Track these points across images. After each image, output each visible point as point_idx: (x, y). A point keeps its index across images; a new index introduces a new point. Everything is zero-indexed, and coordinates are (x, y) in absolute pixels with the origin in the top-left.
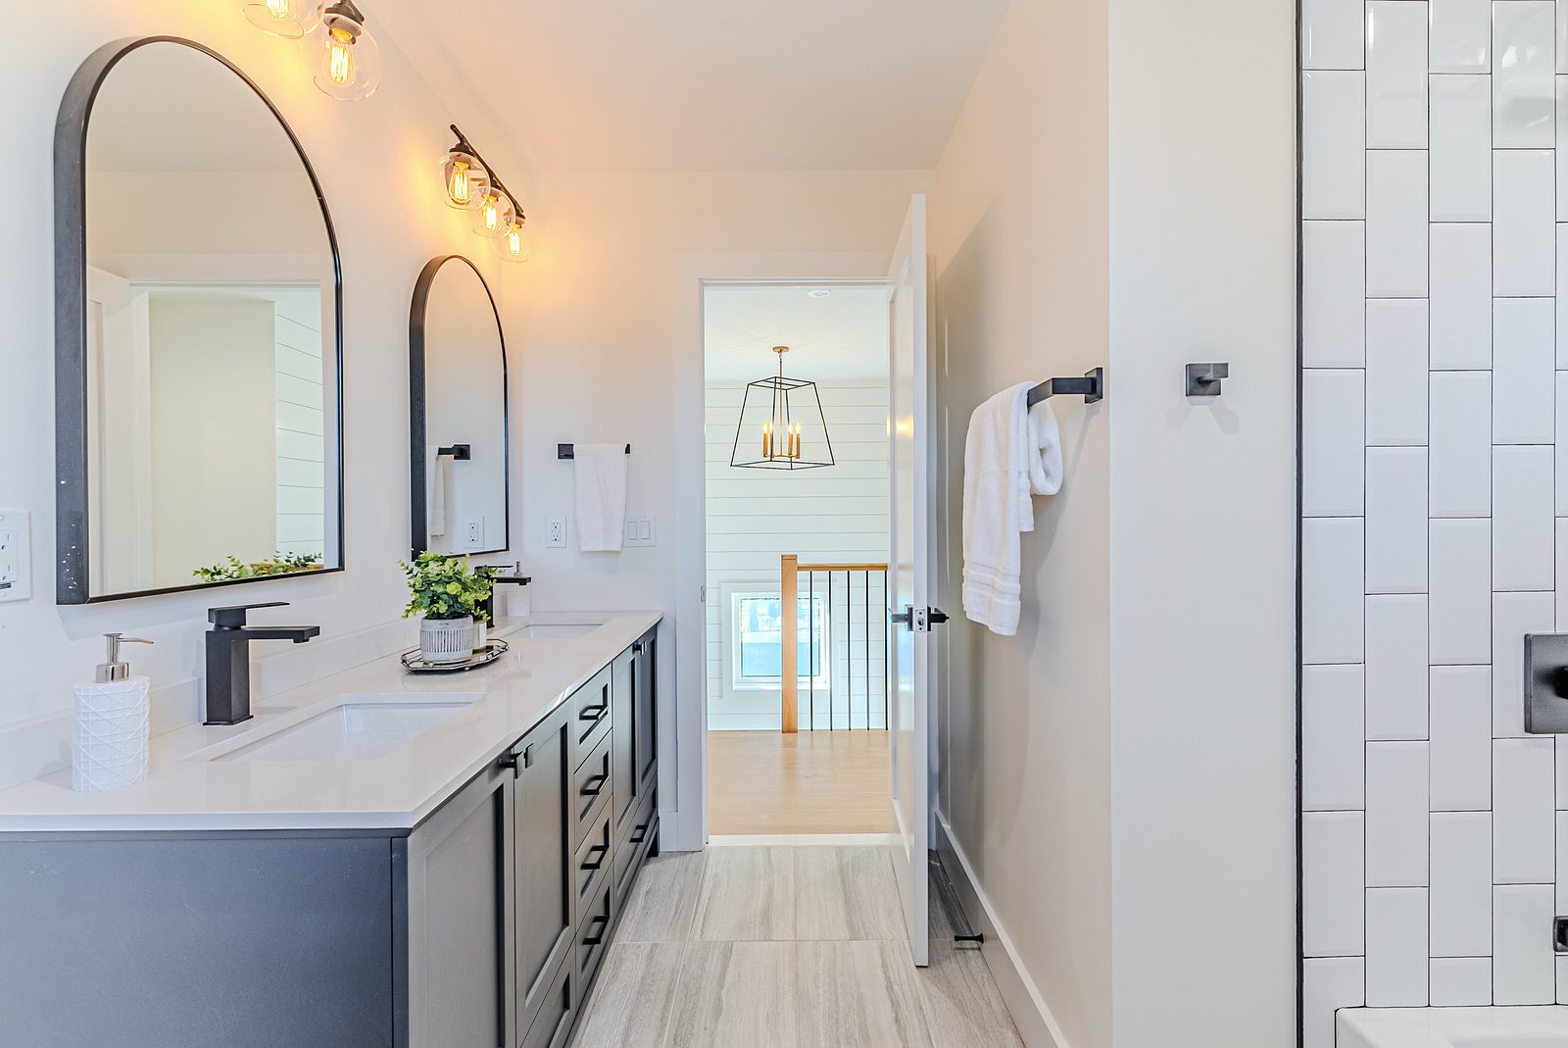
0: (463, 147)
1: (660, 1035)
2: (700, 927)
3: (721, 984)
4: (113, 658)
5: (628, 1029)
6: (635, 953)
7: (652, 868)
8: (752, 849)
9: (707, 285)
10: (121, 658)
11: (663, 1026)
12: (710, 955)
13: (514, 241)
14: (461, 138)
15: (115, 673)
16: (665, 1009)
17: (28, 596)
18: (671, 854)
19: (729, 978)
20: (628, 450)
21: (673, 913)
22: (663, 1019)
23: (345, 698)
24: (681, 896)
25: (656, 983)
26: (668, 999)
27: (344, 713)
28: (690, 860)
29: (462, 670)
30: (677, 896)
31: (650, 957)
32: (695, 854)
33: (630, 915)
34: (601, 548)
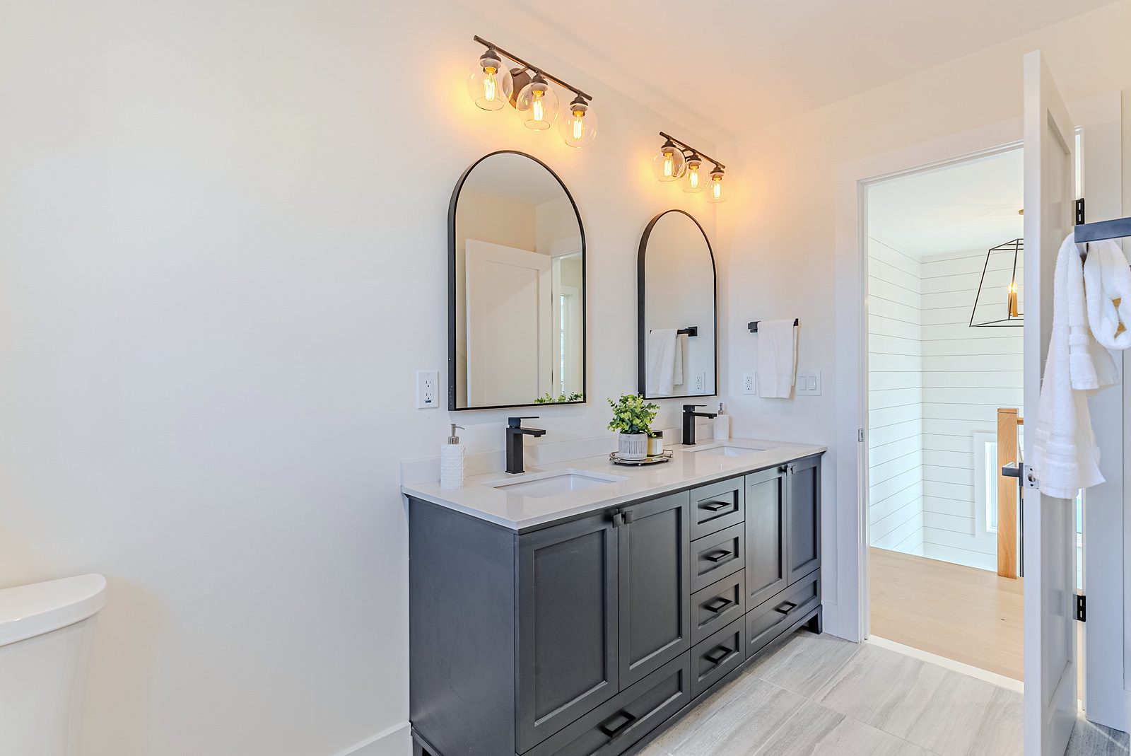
0: (670, 142)
1: (756, 747)
2: (825, 694)
3: (819, 738)
4: (453, 434)
5: (737, 732)
6: (767, 690)
7: (808, 640)
8: (906, 657)
9: (866, 183)
10: (456, 435)
11: (761, 742)
12: (822, 716)
13: (717, 189)
14: (668, 137)
15: (454, 441)
16: (769, 733)
17: (437, 406)
18: (831, 636)
19: (827, 738)
20: (796, 323)
21: (809, 676)
22: (763, 738)
23: (571, 471)
24: (822, 668)
25: (771, 715)
26: (774, 728)
27: (571, 479)
28: (844, 646)
29: (637, 465)
30: (819, 666)
31: (776, 696)
32: (851, 643)
33: (776, 665)
34: (775, 396)
